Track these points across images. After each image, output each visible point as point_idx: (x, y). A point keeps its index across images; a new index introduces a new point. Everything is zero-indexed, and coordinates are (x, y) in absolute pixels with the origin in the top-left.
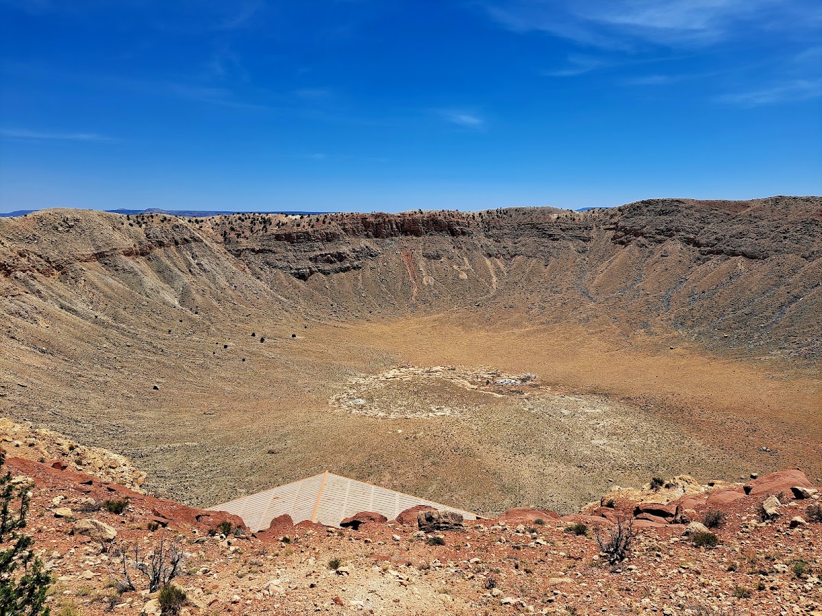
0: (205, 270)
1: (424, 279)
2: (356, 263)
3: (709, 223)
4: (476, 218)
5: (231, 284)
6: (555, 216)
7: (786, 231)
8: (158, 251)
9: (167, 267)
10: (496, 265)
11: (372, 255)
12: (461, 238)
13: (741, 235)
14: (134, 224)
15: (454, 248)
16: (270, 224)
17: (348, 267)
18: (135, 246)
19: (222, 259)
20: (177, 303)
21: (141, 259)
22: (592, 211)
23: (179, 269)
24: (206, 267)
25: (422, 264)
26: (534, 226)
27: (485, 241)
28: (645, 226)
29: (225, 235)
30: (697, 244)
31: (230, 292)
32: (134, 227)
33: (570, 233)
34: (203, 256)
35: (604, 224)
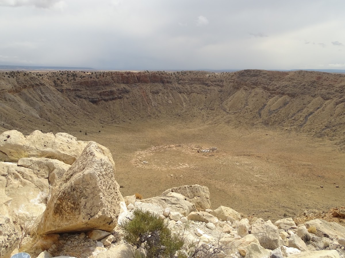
0: (49, 100)
1: (153, 103)
2: (120, 96)
3: (273, 81)
4: (173, 75)
5: (62, 107)
6: (208, 75)
7: (304, 85)
8: (25, 91)
9: (30, 98)
10: (184, 97)
11: (127, 92)
12: (167, 84)
13: (286, 86)
14: (10, 76)
15: (164, 89)
16: (77, 77)
17: (116, 98)
18: (12, 88)
19: (56, 94)
20: (38, 116)
21: (16, 94)
22: (223, 73)
23: (36, 99)
24: (49, 98)
25: (150, 96)
26: (199, 80)
27: (177, 85)
28: (247, 81)
29: (55, 82)
30: (268, 90)
31: (63, 110)
32: (10, 78)
33: (215, 83)
34: (47, 92)
35: (229, 79)
